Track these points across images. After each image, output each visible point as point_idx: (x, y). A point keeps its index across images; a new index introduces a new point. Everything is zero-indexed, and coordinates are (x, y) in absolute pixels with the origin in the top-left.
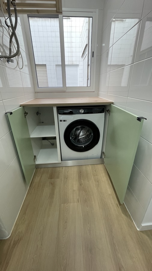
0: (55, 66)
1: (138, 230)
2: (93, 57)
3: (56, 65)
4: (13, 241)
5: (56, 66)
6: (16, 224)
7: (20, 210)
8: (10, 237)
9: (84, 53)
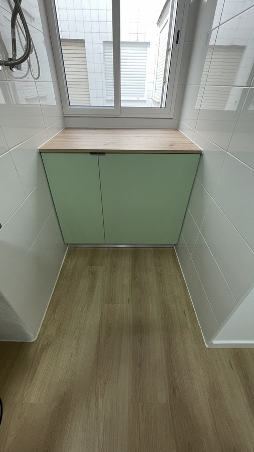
0: (102, 45)
1: (207, 346)
2: (177, 43)
3: (104, 42)
4: (40, 345)
5: (104, 46)
6: (43, 324)
7: (48, 306)
8: (36, 339)
9: (163, 16)
